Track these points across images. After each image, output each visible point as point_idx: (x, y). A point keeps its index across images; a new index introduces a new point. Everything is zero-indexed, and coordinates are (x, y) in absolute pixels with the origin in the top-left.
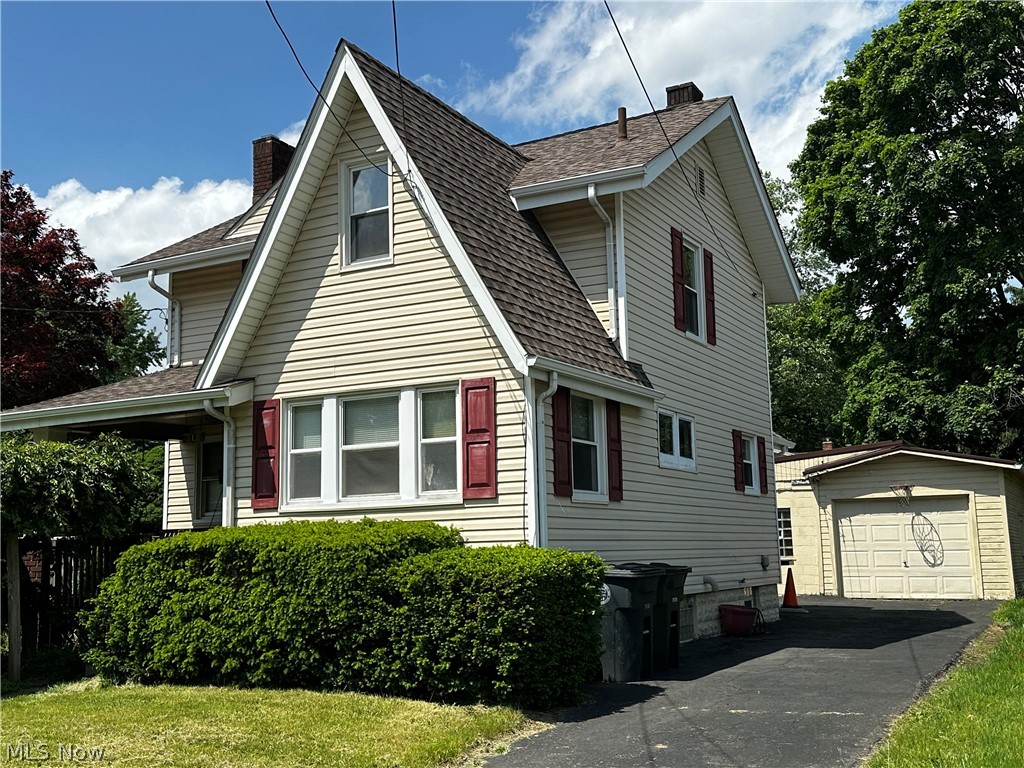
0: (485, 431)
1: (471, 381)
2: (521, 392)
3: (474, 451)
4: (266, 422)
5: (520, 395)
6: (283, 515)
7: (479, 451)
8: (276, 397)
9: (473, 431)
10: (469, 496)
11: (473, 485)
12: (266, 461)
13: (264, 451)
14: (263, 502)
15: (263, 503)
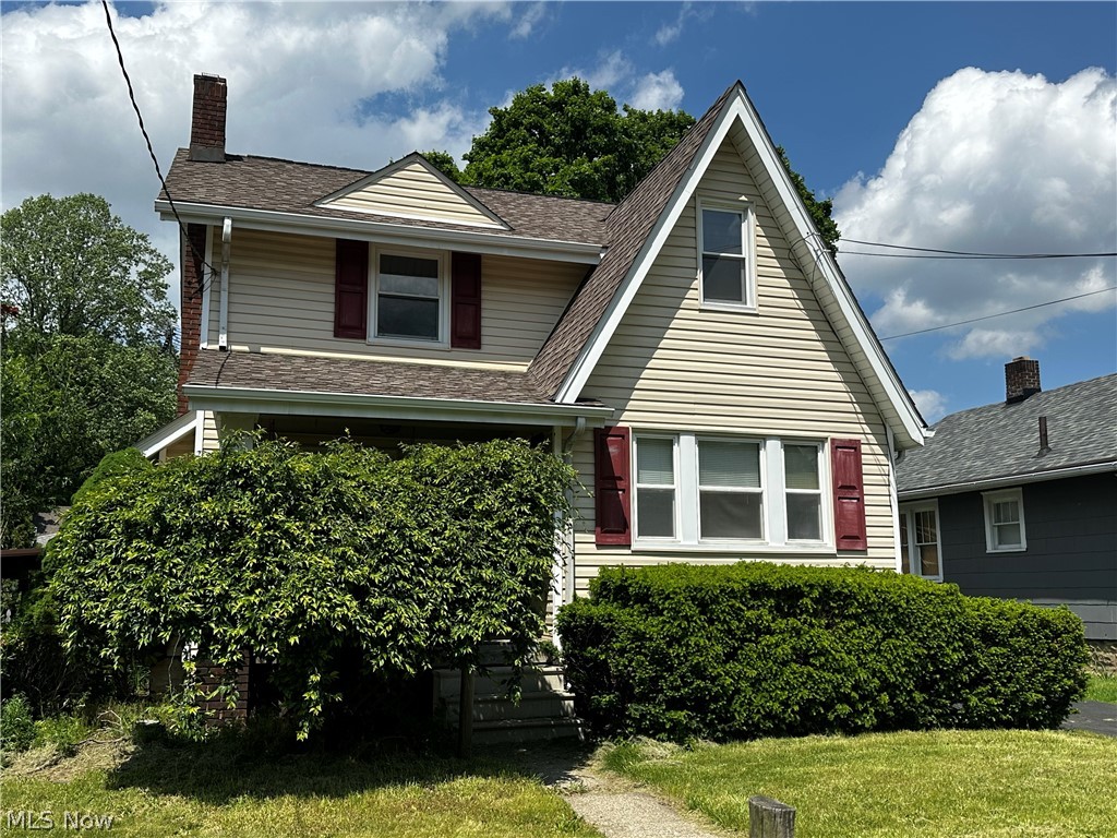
0: (854, 488)
1: (841, 440)
2: (884, 458)
3: (845, 505)
4: (612, 450)
5: (883, 459)
6: (636, 553)
7: (850, 505)
8: (620, 424)
9: (842, 487)
10: (843, 547)
11: (845, 537)
12: (614, 492)
13: (609, 482)
14: (611, 537)
15: (611, 539)
